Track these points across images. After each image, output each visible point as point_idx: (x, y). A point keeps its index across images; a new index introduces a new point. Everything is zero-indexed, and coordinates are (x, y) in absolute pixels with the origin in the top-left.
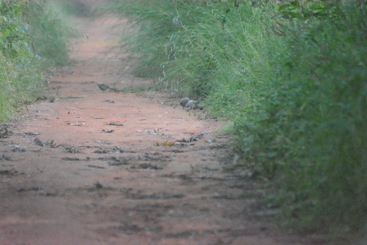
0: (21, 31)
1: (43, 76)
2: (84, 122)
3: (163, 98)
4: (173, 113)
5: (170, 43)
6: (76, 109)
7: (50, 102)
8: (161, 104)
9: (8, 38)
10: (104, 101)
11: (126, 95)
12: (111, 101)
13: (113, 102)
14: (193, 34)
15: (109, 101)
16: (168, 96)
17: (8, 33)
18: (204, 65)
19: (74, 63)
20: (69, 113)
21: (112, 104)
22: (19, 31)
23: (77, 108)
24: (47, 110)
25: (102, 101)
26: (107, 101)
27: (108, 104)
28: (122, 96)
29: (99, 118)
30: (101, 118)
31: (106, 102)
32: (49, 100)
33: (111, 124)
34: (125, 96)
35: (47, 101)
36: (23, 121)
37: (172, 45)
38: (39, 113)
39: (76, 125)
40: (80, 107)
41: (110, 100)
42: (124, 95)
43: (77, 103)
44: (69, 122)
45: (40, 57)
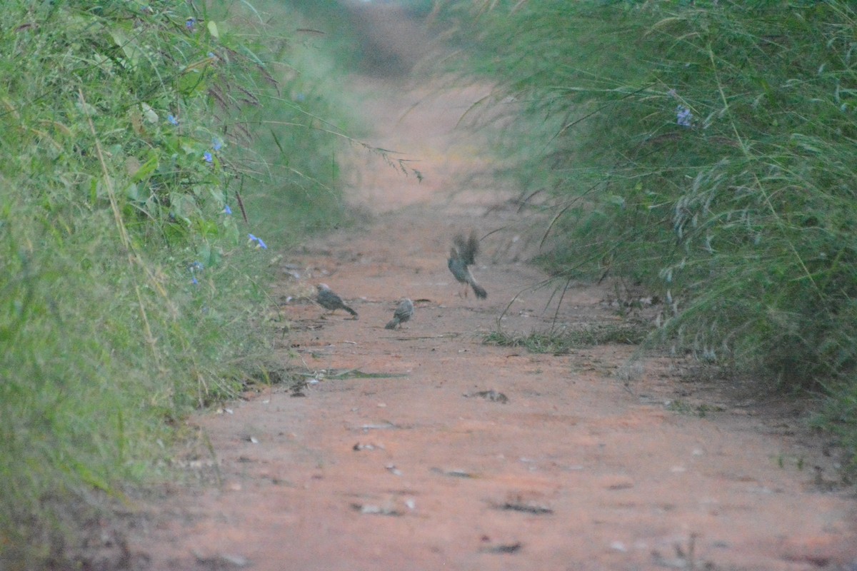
0: (202, 155)
1: (271, 314)
2: (412, 493)
3: (665, 381)
4: (720, 454)
5: (691, 199)
6: (378, 426)
7: (291, 392)
8: (662, 403)
9: (155, 179)
10: (473, 395)
11: (543, 367)
12: (496, 395)
13: (503, 398)
14: (774, 171)
15: (488, 395)
16: (682, 371)
17: (155, 162)
18: (813, 277)
19: (361, 218)
20: (356, 448)
21: (499, 406)
22: (193, 154)
23: (385, 426)
24: (281, 434)
25: (466, 396)
26: (483, 394)
27: (485, 405)
28: (527, 368)
29: (463, 475)
30: (468, 476)
31: (480, 398)
32: (289, 387)
33: (508, 507)
34: (538, 372)
35: (282, 388)
36: (195, 494)
37: (699, 208)
38: (253, 449)
39: (381, 512)
40: (395, 422)
41: (491, 392)
42: (534, 368)
43: (383, 405)
44: (357, 496)
45: (261, 241)
